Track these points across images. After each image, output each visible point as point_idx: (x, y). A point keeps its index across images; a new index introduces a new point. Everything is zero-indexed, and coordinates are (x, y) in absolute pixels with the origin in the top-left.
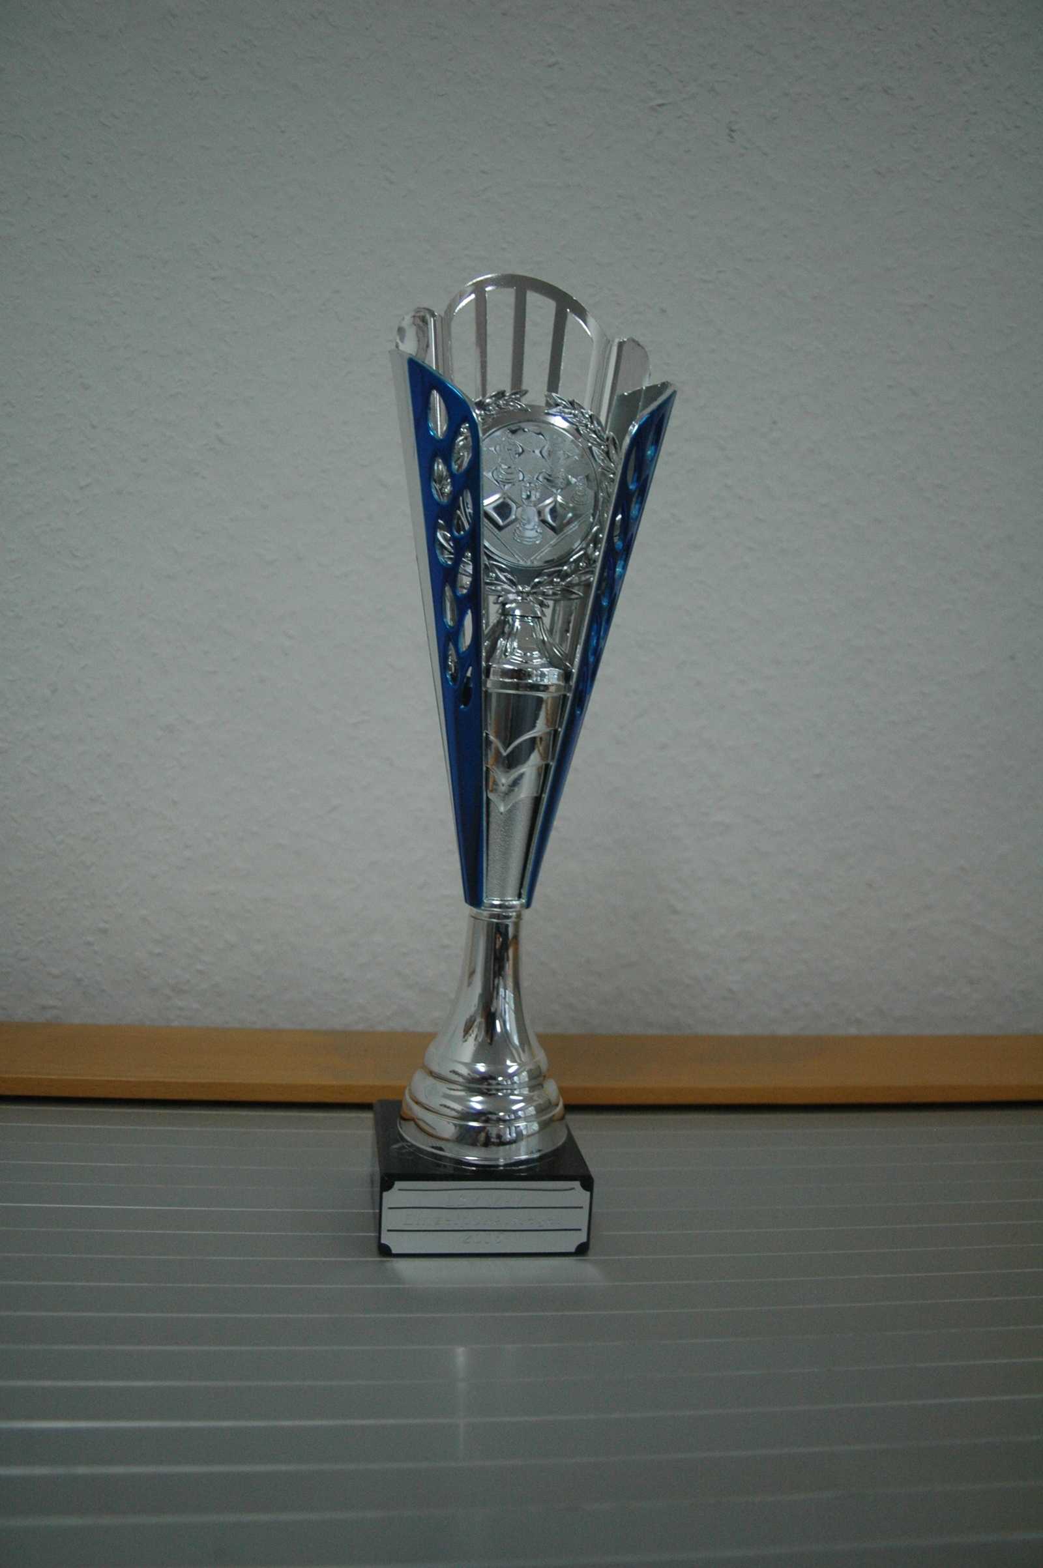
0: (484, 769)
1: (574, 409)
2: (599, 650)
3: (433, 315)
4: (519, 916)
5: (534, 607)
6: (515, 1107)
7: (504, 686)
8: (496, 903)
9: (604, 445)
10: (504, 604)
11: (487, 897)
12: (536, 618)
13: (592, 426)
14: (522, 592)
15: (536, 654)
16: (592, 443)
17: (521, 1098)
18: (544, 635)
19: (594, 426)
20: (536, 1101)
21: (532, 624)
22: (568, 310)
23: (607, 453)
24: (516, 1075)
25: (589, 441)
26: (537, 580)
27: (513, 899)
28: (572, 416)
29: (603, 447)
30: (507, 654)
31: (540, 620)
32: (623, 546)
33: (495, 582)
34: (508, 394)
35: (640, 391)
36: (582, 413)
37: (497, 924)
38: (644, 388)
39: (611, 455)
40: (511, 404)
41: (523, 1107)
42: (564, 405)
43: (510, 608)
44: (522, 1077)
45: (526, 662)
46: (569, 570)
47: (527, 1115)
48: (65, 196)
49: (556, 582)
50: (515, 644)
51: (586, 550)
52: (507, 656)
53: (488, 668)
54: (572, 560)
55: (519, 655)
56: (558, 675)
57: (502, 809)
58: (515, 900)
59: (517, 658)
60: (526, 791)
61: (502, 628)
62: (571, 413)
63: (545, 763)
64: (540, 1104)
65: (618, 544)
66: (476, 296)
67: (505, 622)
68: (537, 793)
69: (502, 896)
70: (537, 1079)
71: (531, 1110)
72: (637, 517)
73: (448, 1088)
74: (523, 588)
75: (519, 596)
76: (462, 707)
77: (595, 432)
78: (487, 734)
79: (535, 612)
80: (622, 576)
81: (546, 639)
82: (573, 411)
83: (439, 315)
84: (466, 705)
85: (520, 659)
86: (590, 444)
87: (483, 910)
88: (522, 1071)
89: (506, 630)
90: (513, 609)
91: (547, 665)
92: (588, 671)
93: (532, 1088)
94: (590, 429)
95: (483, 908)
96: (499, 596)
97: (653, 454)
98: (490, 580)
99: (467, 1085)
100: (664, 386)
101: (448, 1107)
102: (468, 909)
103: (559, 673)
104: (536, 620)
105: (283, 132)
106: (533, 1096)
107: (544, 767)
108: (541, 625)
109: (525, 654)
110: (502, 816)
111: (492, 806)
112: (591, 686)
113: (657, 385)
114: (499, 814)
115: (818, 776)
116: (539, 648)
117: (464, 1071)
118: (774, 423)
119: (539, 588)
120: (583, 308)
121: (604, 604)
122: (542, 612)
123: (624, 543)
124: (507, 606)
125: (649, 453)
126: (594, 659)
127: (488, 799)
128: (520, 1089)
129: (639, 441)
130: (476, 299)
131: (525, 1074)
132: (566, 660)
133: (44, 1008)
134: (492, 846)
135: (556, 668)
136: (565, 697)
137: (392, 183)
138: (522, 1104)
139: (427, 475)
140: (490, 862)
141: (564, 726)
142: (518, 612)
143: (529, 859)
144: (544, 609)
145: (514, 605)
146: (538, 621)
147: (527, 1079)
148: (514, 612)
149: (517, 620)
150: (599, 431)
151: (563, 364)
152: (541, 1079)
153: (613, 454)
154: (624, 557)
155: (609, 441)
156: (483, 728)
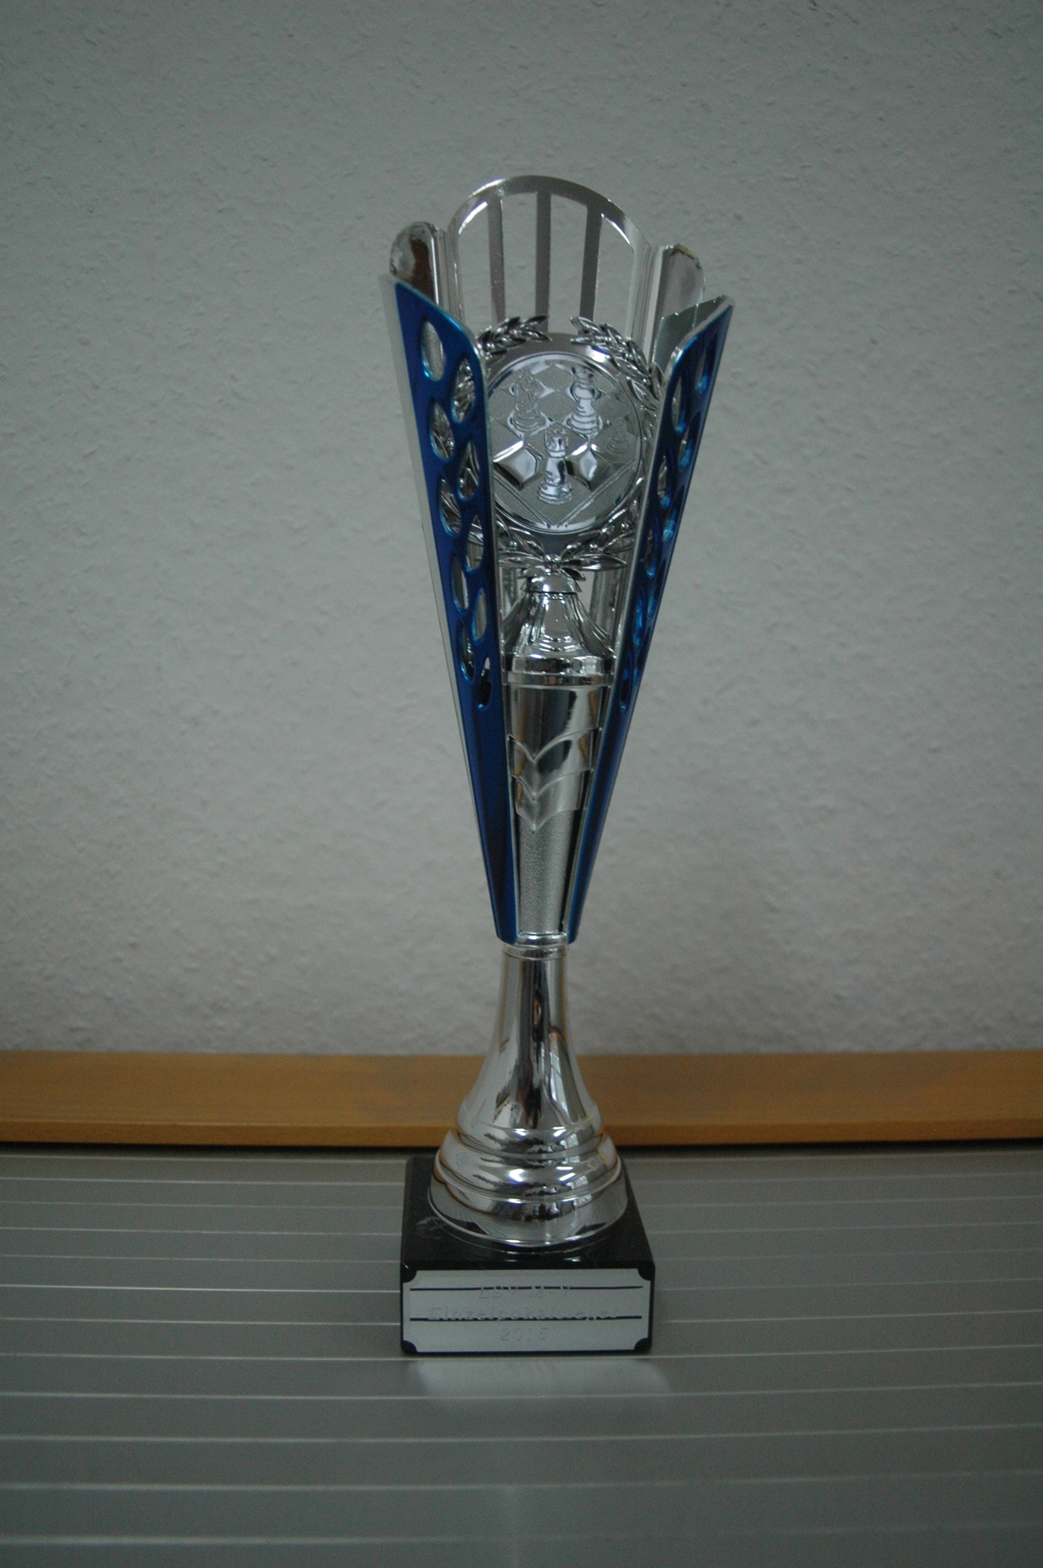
0: (510, 780)
1: (608, 335)
2: (646, 630)
3: (433, 230)
4: (561, 951)
5: (566, 581)
6: (563, 1179)
7: (532, 680)
8: (534, 938)
9: (646, 379)
10: (529, 579)
11: (521, 931)
12: (569, 594)
13: (631, 356)
14: (551, 563)
15: (569, 639)
16: (632, 377)
17: (570, 1168)
18: (580, 615)
19: (633, 354)
20: (589, 1168)
21: (563, 602)
22: (603, 215)
23: (651, 388)
24: (562, 1139)
25: (627, 374)
26: (569, 547)
27: (553, 932)
28: (604, 344)
29: (645, 380)
30: (532, 640)
31: (574, 596)
32: (670, 503)
33: (518, 552)
34: (525, 321)
35: (693, 308)
36: (617, 339)
37: (535, 962)
38: (697, 305)
39: (655, 391)
40: (530, 333)
41: (573, 1177)
42: (595, 331)
43: (536, 582)
44: (570, 1141)
45: (556, 650)
46: (608, 533)
47: (578, 1186)
48: (51, 127)
49: (593, 549)
50: (543, 629)
51: (629, 509)
52: (532, 642)
53: (509, 659)
54: (610, 521)
55: (548, 641)
56: (597, 665)
57: (534, 827)
58: (554, 934)
59: (546, 646)
60: (563, 805)
61: (527, 611)
62: (603, 341)
63: (584, 769)
64: (593, 1172)
65: (665, 500)
66: (488, 204)
67: (532, 603)
68: (577, 806)
69: (539, 929)
70: (589, 1142)
71: (583, 1180)
72: (688, 466)
73: (482, 1159)
74: (553, 558)
75: (547, 567)
76: (481, 706)
77: (634, 363)
78: (511, 738)
79: (568, 587)
80: (673, 539)
81: (582, 619)
82: (606, 339)
83: (441, 230)
84: (485, 703)
85: (549, 647)
86: (628, 378)
87: (517, 946)
88: (571, 1134)
89: (532, 613)
90: (541, 584)
91: (584, 653)
92: (633, 658)
93: (584, 1156)
94: (628, 359)
95: (517, 944)
96: (523, 569)
97: (705, 386)
98: (511, 550)
99: (505, 1154)
100: (720, 300)
101: (483, 1179)
102: (500, 945)
103: (598, 661)
104: (569, 596)
105: (291, 36)
106: (586, 1163)
107: (583, 775)
108: (576, 603)
109: (555, 640)
110: (534, 836)
111: (522, 824)
112: (640, 674)
113: (712, 301)
114: (530, 833)
115: (935, 751)
116: (572, 632)
117: (502, 1135)
118: (874, 342)
119: (572, 557)
120: (621, 212)
121: (651, 574)
122: (576, 586)
123: (672, 497)
124: (534, 581)
125: (700, 385)
126: (640, 642)
127: (517, 817)
128: (568, 1157)
129: (684, 370)
130: (488, 208)
131: (574, 1136)
132: (607, 644)
133: (74, 1030)
134: (524, 871)
135: (595, 655)
136: (605, 690)
137: (418, 87)
138: (572, 1175)
139: (425, 424)
140: (523, 890)
141: (605, 725)
142: (546, 588)
143: (570, 885)
144: (577, 581)
145: (541, 579)
146: (572, 598)
147: (576, 1143)
148: (542, 587)
149: (546, 598)
150: (639, 361)
151: (597, 281)
152: (596, 1140)
153: (658, 389)
154: (673, 516)
155: (652, 374)
156: (506, 731)
